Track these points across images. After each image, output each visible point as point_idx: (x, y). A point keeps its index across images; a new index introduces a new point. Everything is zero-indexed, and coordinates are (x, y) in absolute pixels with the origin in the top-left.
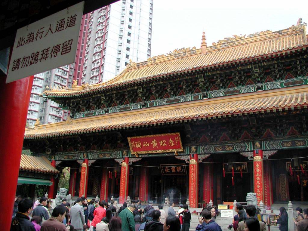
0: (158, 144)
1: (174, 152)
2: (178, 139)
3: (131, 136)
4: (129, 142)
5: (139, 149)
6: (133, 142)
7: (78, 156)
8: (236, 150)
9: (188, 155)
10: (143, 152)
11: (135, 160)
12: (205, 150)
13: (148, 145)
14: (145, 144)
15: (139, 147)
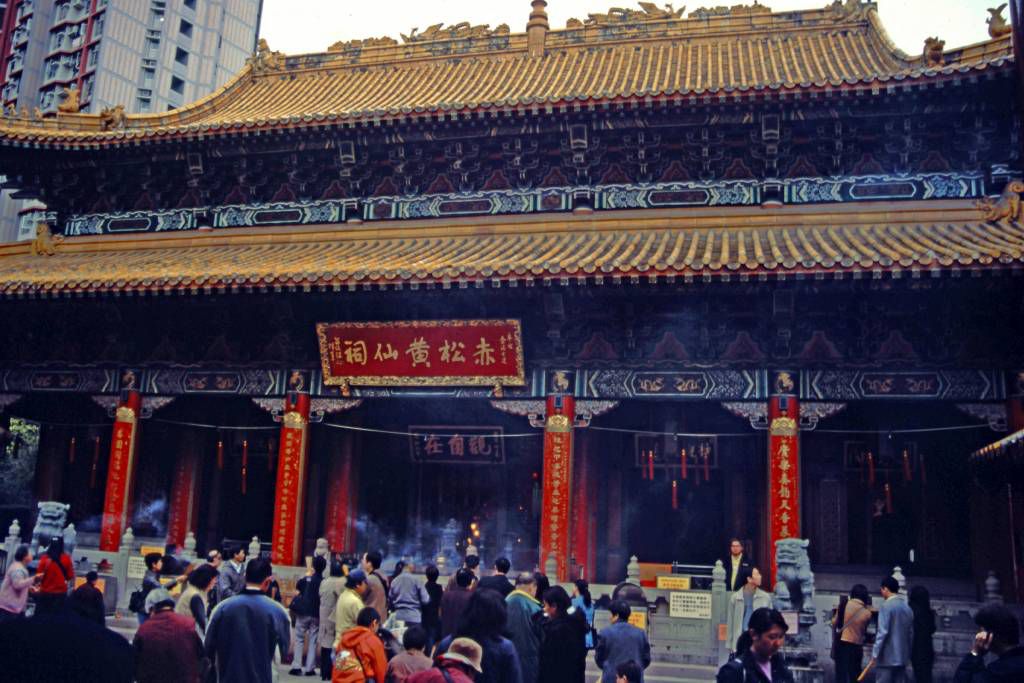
0: (434, 355)
1: (492, 387)
2: (513, 342)
3: (330, 320)
4: (323, 340)
5: (356, 369)
6: (338, 343)
7: (101, 380)
8: (710, 393)
9: (538, 398)
10: (368, 380)
11: (335, 406)
12: (603, 386)
13: (395, 355)
14: (384, 350)
15: (357, 360)
